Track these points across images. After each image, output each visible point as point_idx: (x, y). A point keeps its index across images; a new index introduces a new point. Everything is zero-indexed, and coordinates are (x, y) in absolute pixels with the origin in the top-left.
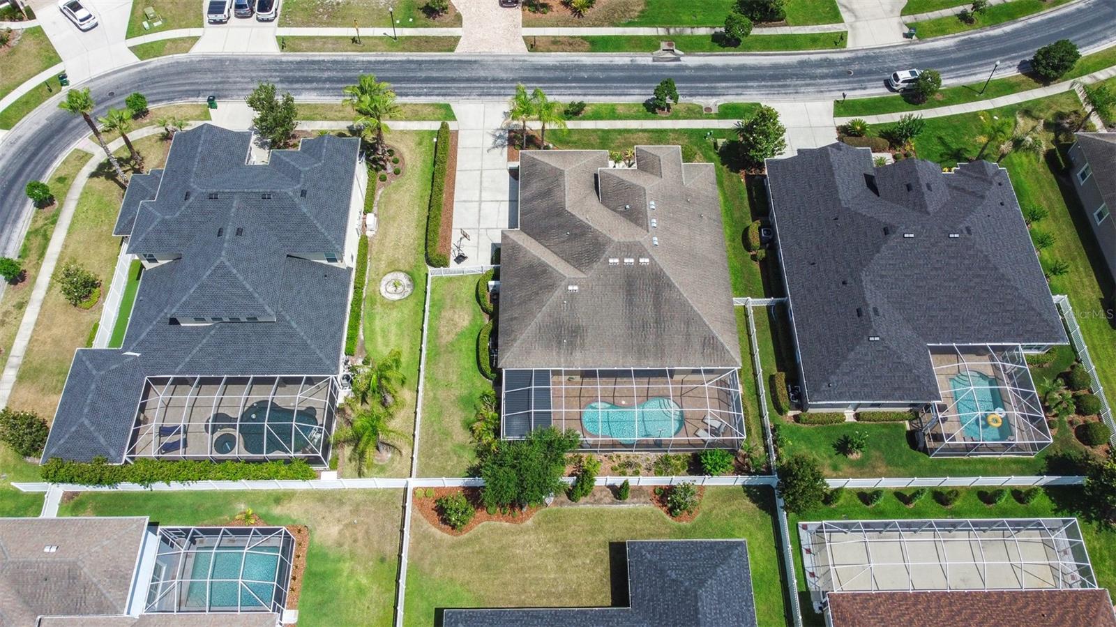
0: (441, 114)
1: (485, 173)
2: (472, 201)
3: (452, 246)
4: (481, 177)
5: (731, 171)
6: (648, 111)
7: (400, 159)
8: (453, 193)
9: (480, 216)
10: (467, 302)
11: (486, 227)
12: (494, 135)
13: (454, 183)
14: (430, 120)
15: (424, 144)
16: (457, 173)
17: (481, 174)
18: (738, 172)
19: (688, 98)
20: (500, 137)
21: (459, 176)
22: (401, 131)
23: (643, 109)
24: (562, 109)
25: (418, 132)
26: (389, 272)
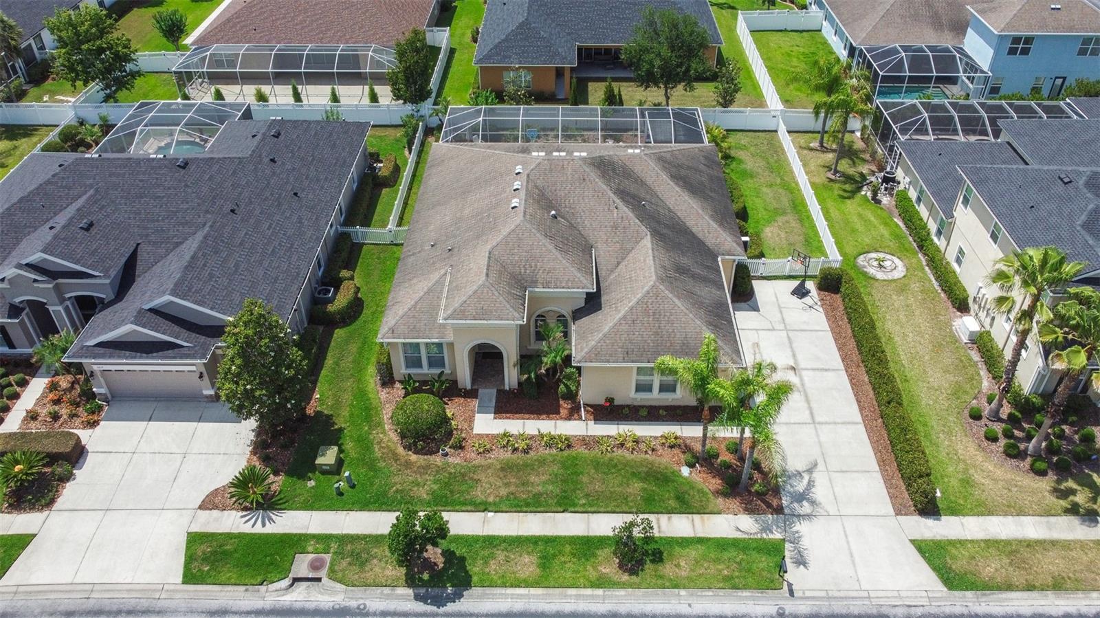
0: (953, 558)
1: (806, 416)
2: (814, 369)
3: (821, 309)
4: (810, 409)
5: (329, 417)
6: (462, 559)
7: (985, 443)
8: (852, 384)
9: (792, 347)
10: (774, 249)
11: (774, 332)
12: (813, 503)
13: (858, 402)
14: (972, 541)
15: (954, 482)
16: (859, 419)
17: (812, 414)
18: (318, 414)
19: (353, 604)
20: (800, 498)
21: (852, 411)
22: (1021, 513)
23: (474, 569)
24: (668, 569)
25: (985, 509)
26: (900, 279)
